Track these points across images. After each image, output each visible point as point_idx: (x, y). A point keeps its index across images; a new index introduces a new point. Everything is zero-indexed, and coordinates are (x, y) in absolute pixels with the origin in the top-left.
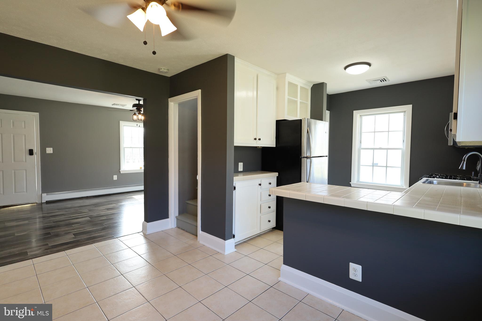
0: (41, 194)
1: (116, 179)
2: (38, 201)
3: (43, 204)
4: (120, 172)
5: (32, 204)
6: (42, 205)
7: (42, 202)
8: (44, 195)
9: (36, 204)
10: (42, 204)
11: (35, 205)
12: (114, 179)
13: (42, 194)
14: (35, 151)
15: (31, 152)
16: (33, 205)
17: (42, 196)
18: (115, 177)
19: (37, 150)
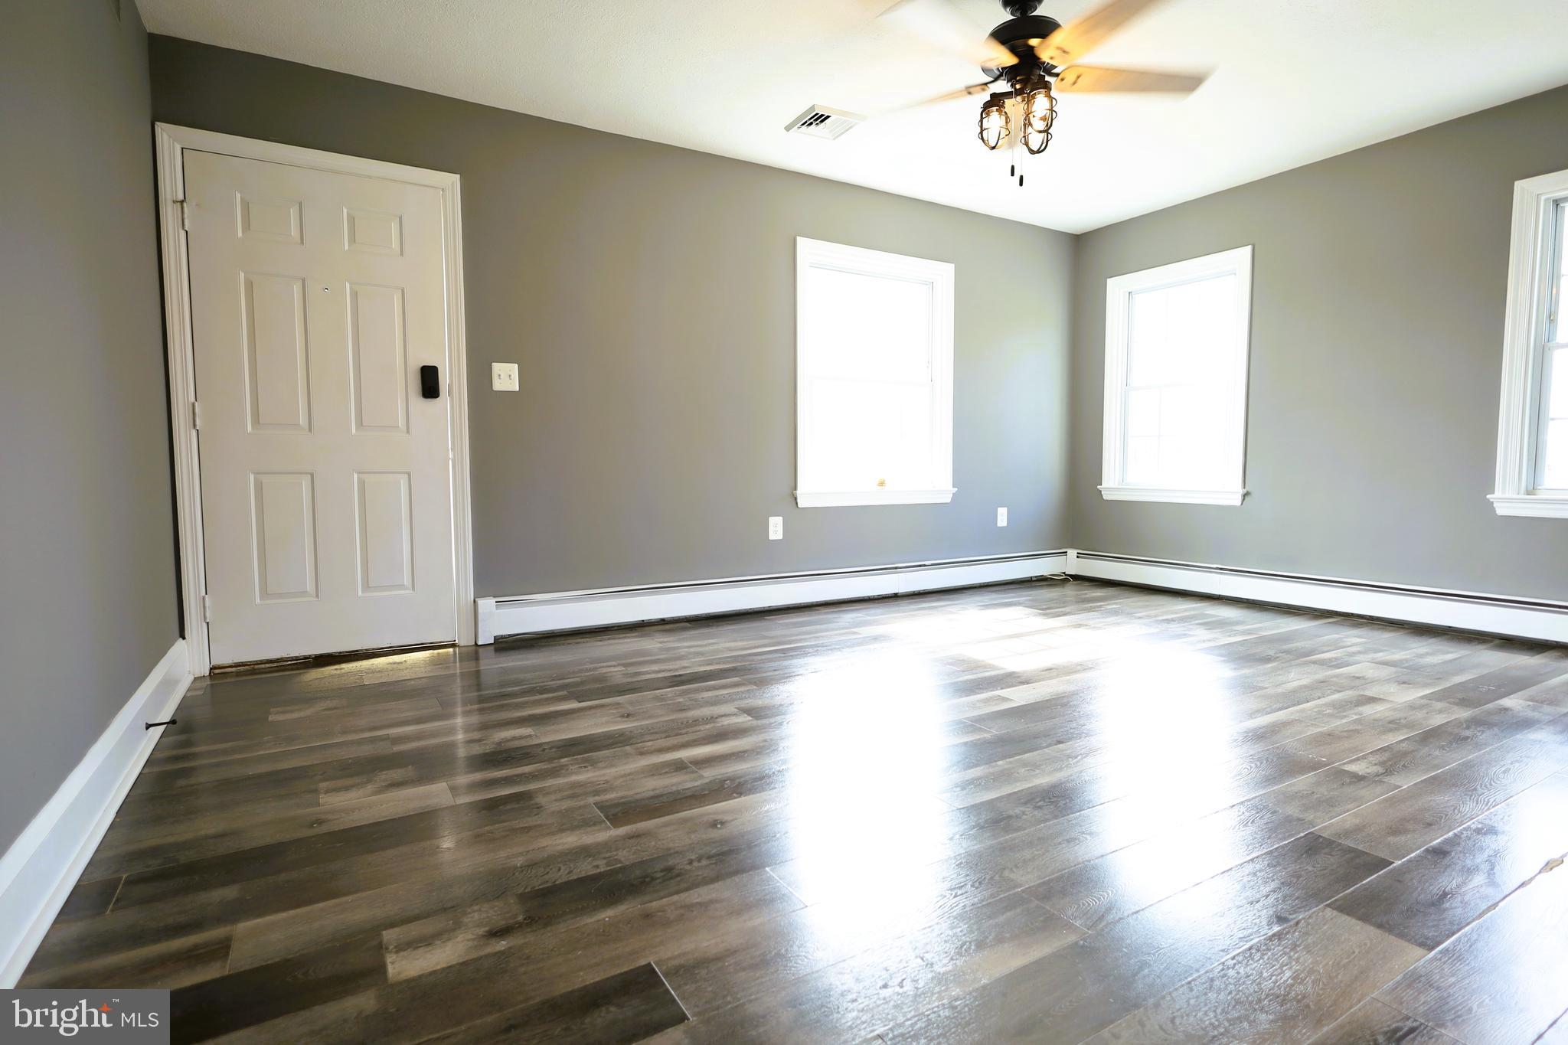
0: (474, 601)
1: (780, 537)
2: (465, 640)
3: (481, 650)
4: (796, 499)
5: (436, 651)
6: (477, 659)
7: (480, 643)
8: (487, 604)
9: (451, 650)
10: (477, 653)
11: (447, 654)
12: (772, 536)
13: (481, 602)
14: (444, 380)
15: (429, 383)
16: (438, 654)
17: (480, 610)
18: (776, 528)
19: (453, 377)
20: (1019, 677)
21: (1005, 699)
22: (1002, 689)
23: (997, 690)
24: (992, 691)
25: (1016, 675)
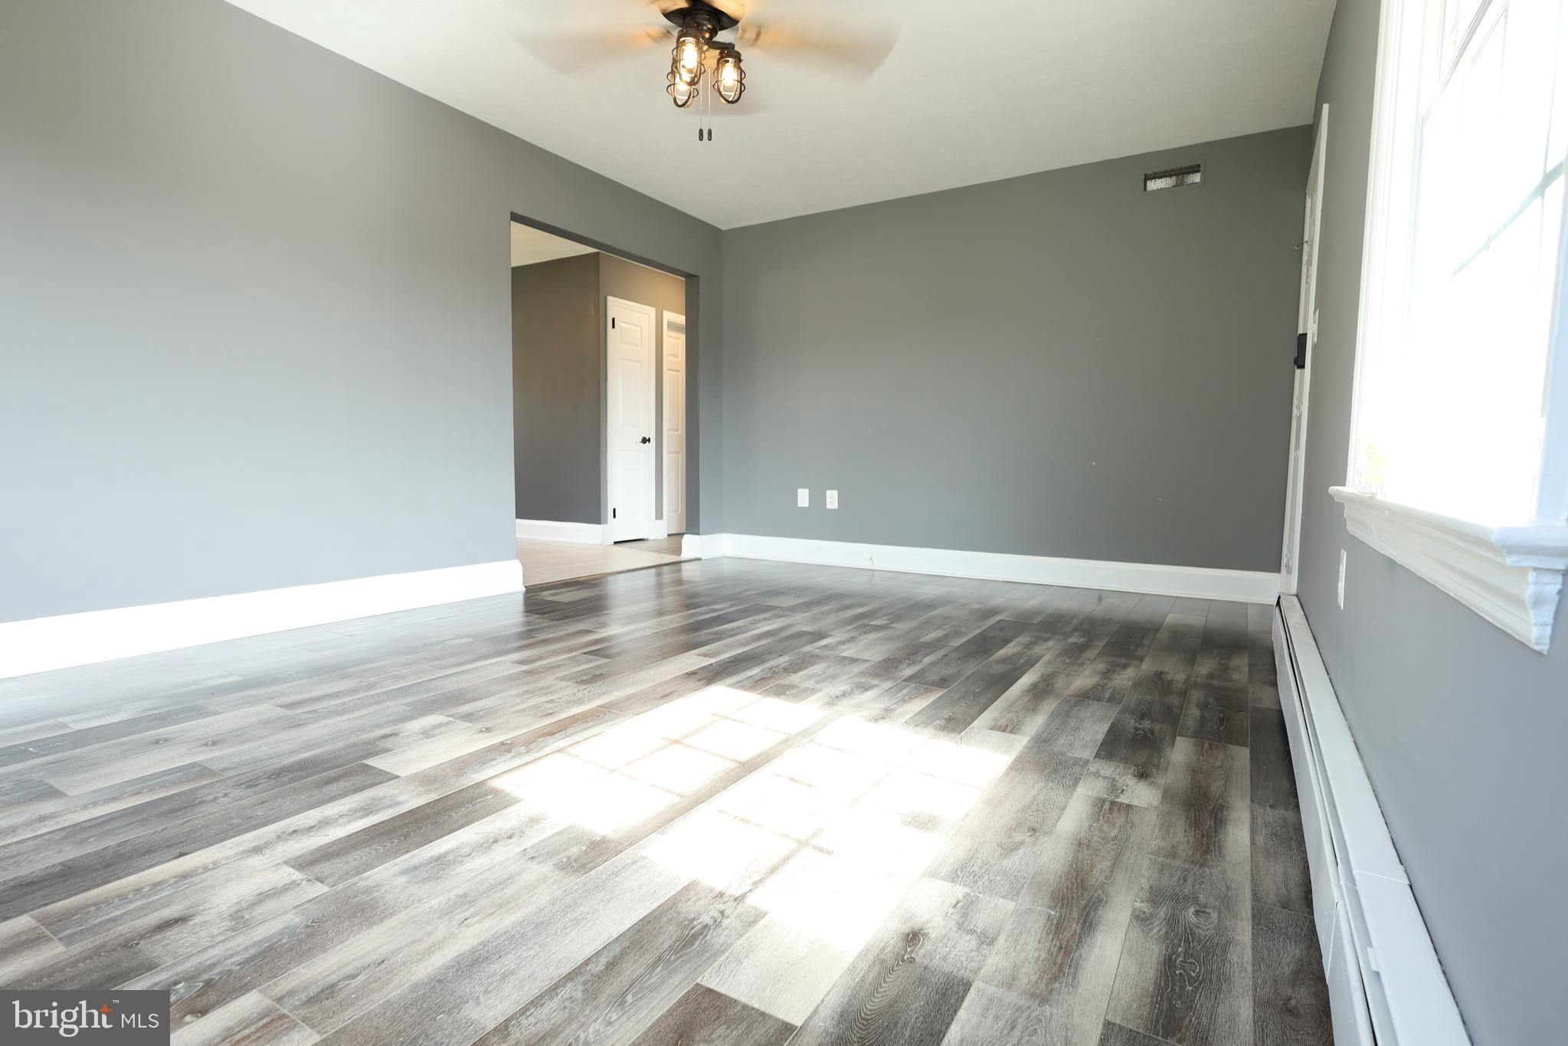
20: (699, 680)
21: (705, 655)
22: (711, 664)
23: (716, 663)
24: (720, 661)
25: (702, 682)
